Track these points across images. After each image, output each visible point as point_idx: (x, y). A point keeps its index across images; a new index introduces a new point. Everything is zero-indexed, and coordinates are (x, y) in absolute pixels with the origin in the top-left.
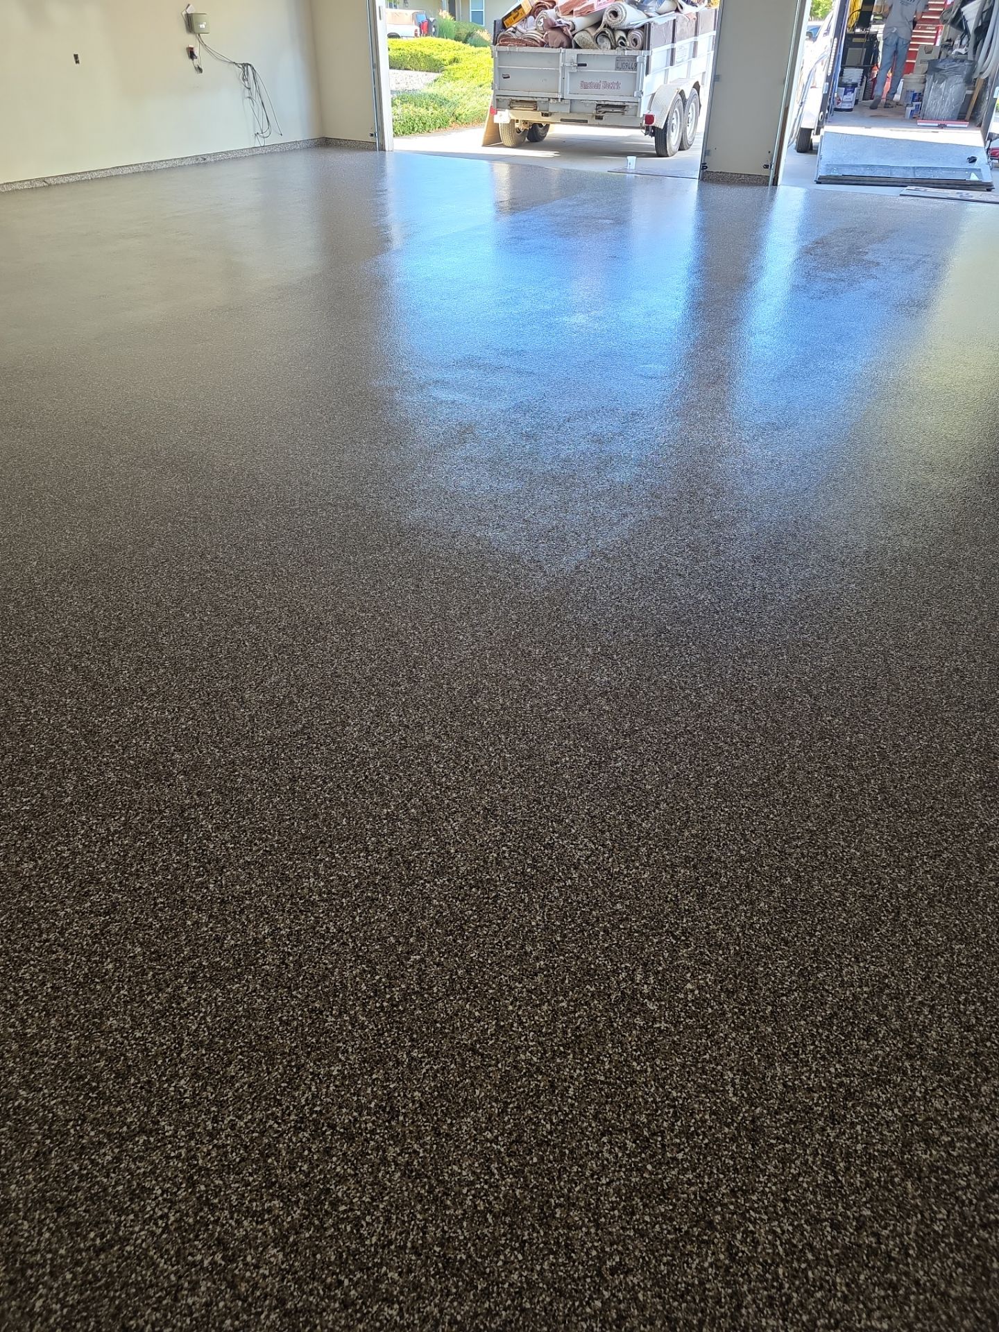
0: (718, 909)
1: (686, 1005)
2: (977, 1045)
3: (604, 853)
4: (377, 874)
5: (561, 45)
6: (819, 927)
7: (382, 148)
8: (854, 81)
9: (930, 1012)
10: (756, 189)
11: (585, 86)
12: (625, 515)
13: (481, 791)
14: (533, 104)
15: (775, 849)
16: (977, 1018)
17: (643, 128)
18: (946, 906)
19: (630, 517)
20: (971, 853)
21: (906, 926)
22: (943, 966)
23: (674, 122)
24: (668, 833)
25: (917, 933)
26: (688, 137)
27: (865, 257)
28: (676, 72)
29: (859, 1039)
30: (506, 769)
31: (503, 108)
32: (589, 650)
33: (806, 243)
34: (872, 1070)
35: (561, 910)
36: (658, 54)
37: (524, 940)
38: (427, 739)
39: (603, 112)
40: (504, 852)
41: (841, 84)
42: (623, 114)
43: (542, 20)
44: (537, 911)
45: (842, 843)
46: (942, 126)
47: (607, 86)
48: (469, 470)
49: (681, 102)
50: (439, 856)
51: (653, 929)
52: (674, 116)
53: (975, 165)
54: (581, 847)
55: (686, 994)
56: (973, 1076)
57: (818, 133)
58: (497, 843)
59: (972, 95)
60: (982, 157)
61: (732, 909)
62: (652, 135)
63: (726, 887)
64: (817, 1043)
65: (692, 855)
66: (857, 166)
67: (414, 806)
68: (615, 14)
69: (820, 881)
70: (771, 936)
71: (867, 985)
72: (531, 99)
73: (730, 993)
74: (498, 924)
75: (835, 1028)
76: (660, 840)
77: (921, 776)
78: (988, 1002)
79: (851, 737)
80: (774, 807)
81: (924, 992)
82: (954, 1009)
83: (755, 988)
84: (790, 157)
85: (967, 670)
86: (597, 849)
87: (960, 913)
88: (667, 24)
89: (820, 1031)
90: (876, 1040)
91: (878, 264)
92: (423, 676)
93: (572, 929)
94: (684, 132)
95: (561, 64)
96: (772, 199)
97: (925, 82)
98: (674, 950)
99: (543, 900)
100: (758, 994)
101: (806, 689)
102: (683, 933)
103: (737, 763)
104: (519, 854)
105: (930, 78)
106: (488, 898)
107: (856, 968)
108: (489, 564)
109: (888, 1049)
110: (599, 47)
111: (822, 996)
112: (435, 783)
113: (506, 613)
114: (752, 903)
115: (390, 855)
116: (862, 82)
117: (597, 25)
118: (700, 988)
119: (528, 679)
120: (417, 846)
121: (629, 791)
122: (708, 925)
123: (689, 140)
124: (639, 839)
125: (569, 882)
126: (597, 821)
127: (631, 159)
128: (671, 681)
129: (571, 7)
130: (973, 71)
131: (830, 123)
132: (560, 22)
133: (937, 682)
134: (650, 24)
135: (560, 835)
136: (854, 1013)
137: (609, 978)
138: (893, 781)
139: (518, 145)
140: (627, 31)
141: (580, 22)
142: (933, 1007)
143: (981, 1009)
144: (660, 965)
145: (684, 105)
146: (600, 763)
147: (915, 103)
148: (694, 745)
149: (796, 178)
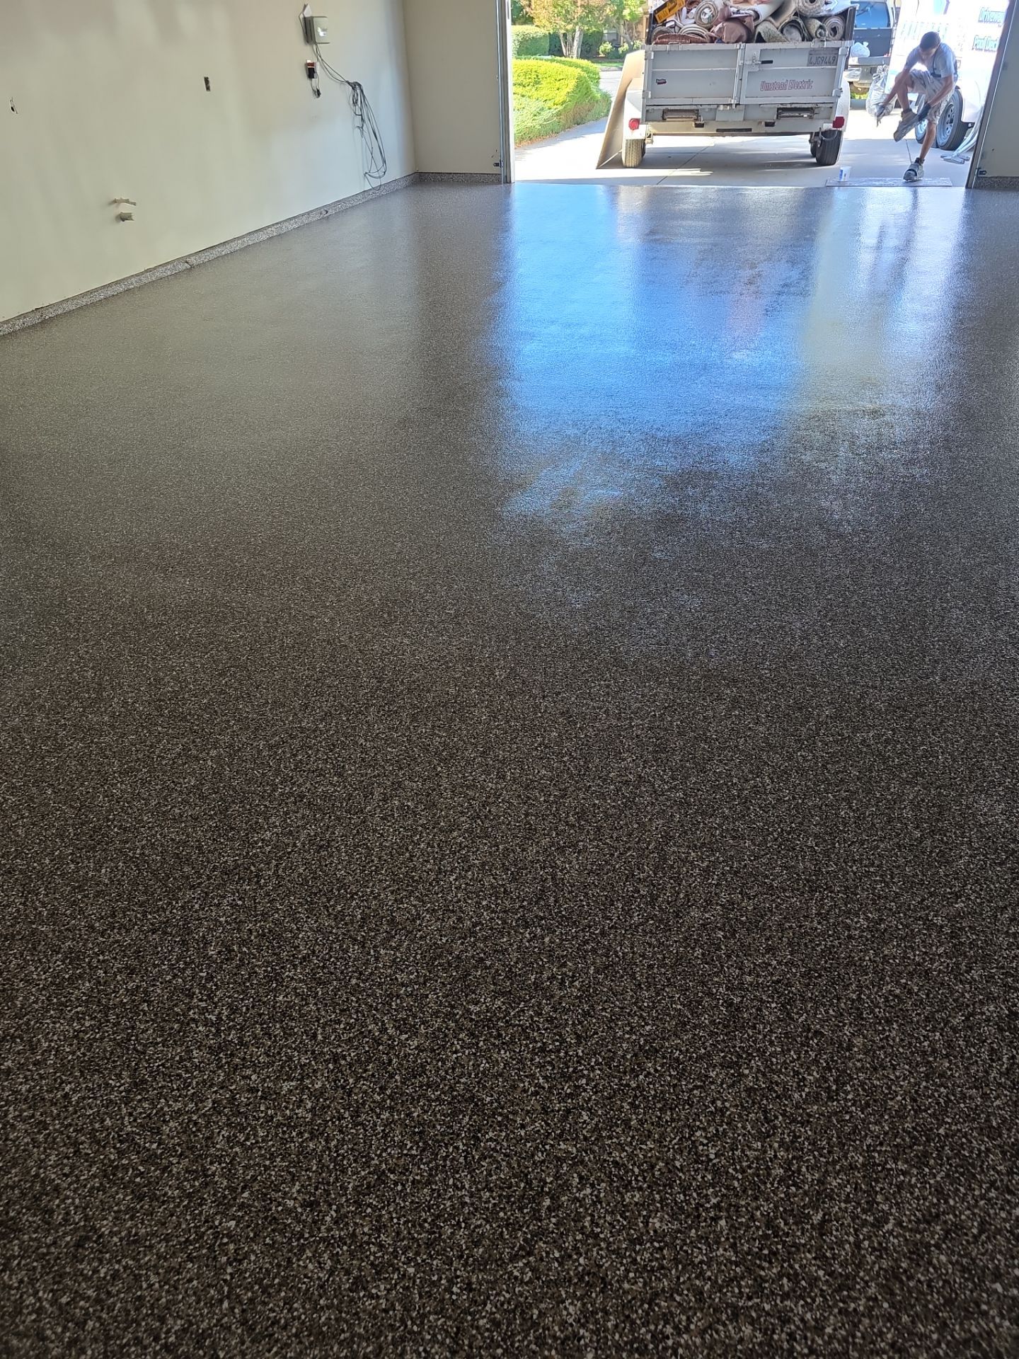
5: (738, 40)
7: (508, 181)
11: (766, 86)
39: (780, 117)
43: (707, 11)
47: (796, 85)
72: (693, 108)
95: (739, 62)
110: (788, 39)
132: (737, 12)
140: (825, 19)
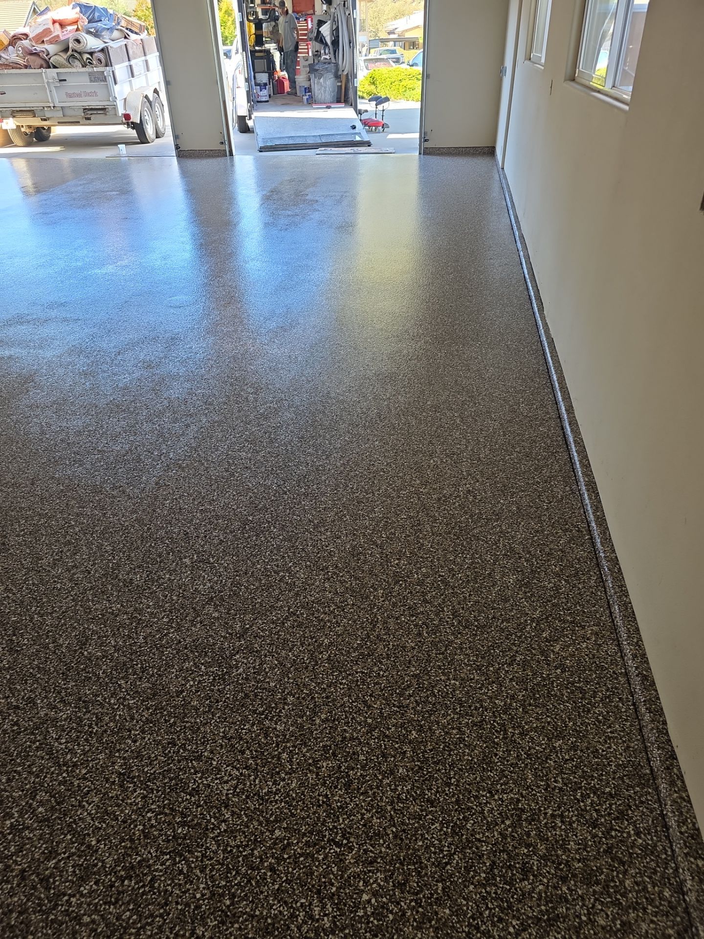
0: (365, 793)
1: (368, 923)
2: (606, 839)
3: (250, 776)
4: (11, 911)
5: (41, 67)
6: (452, 773)
8: (264, 81)
9: (562, 822)
10: (219, 159)
11: (69, 96)
12: (188, 426)
13: (111, 756)
14: (32, 113)
15: (394, 705)
16: (596, 810)
17: (124, 124)
18: (536, 707)
19: (193, 427)
20: (535, 649)
21: (515, 740)
22: (555, 769)
23: (147, 117)
24: (301, 727)
25: (525, 743)
26: (161, 128)
27: (307, 198)
28: (138, 82)
29: (521, 881)
30: (132, 718)
31: (7, 117)
32: (187, 561)
33: (265, 192)
34: (541, 911)
35: (223, 864)
36: (120, 69)
37: (193, 923)
38: (42, 714)
39: (89, 114)
40: (150, 819)
41: (256, 84)
42: (106, 114)
43: (20, 49)
44: (199, 879)
45: (443, 678)
46: (329, 107)
47: (88, 95)
48: (37, 416)
49: (147, 103)
50: (80, 856)
51: (315, 845)
52: (146, 114)
53: (357, 131)
54: (226, 778)
55: (364, 908)
56: (615, 873)
57: (250, 118)
58: (139, 812)
59: (341, 86)
60: (359, 125)
61: (378, 788)
62: (133, 128)
63: (366, 764)
64: (490, 905)
65: (328, 743)
66: (283, 138)
67: (41, 803)
68: (78, 41)
69: (438, 723)
70: (418, 801)
71: (507, 818)
72: (28, 109)
73: (401, 886)
74: (161, 916)
75: (498, 879)
76: (297, 739)
77: (477, 591)
78: (598, 789)
79: (417, 574)
80: (381, 663)
81: (550, 803)
82: (577, 809)
83: (422, 869)
84: (236, 137)
85: (476, 490)
86: (241, 774)
87: (548, 710)
88: (120, 47)
89: (488, 889)
90: (534, 876)
91: (317, 201)
92: (26, 642)
93: (239, 884)
94: (156, 125)
95: (46, 81)
96: (233, 165)
97: (310, 80)
98: (340, 859)
99: (202, 861)
100: (426, 874)
101: (371, 541)
102: (343, 836)
103: (339, 629)
104: (166, 814)
105: (312, 76)
106: (144, 886)
107: (493, 803)
108: (72, 502)
109: (545, 880)
110: (73, 66)
111: (477, 848)
112: (59, 766)
113: (100, 547)
114: (392, 773)
115: (23, 878)
116: (270, 82)
117: (66, 50)
118: (375, 894)
119: (136, 610)
120: (52, 854)
121: (256, 695)
122: (362, 815)
123: (162, 130)
124: (277, 746)
125: (223, 827)
126: (234, 741)
127: (122, 147)
128: (265, 569)
129: (41, 37)
130: (337, 70)
131: (256, 110)
132: (35, 49)
133: (459, 505)
134: (107, 48)
135: (203, 774)
136: (508, 854)
137: (289, 928)
138: (459, 604)
139: (29, 144)
140: (91, 54)
141: (52, 48)
142: (562, 816)
143: (595, 799)
144: (332, 885)
145: (151, 105)
146: (223, 675)
147: (308, 94)
148: (300, 625)
149: (245, 150)
